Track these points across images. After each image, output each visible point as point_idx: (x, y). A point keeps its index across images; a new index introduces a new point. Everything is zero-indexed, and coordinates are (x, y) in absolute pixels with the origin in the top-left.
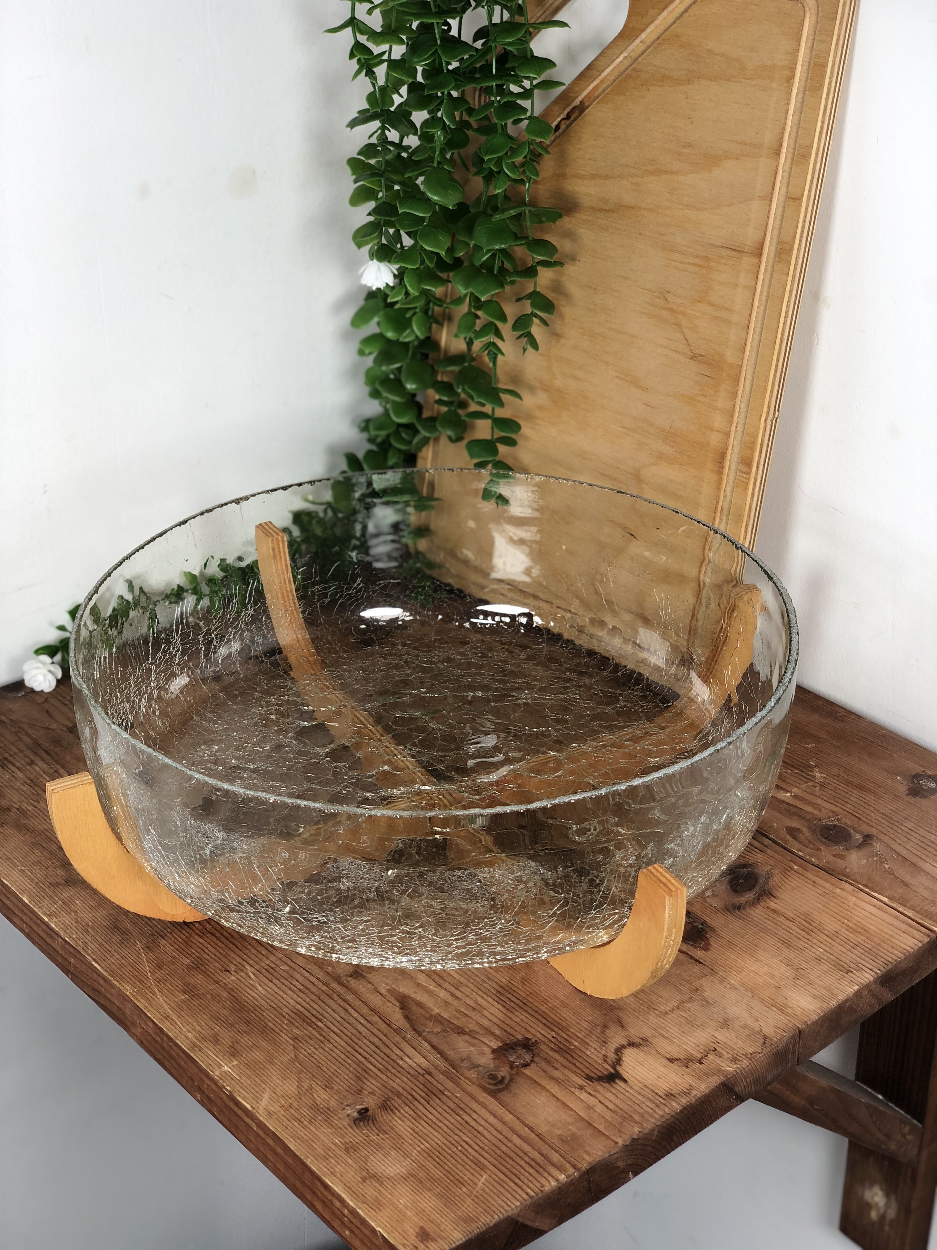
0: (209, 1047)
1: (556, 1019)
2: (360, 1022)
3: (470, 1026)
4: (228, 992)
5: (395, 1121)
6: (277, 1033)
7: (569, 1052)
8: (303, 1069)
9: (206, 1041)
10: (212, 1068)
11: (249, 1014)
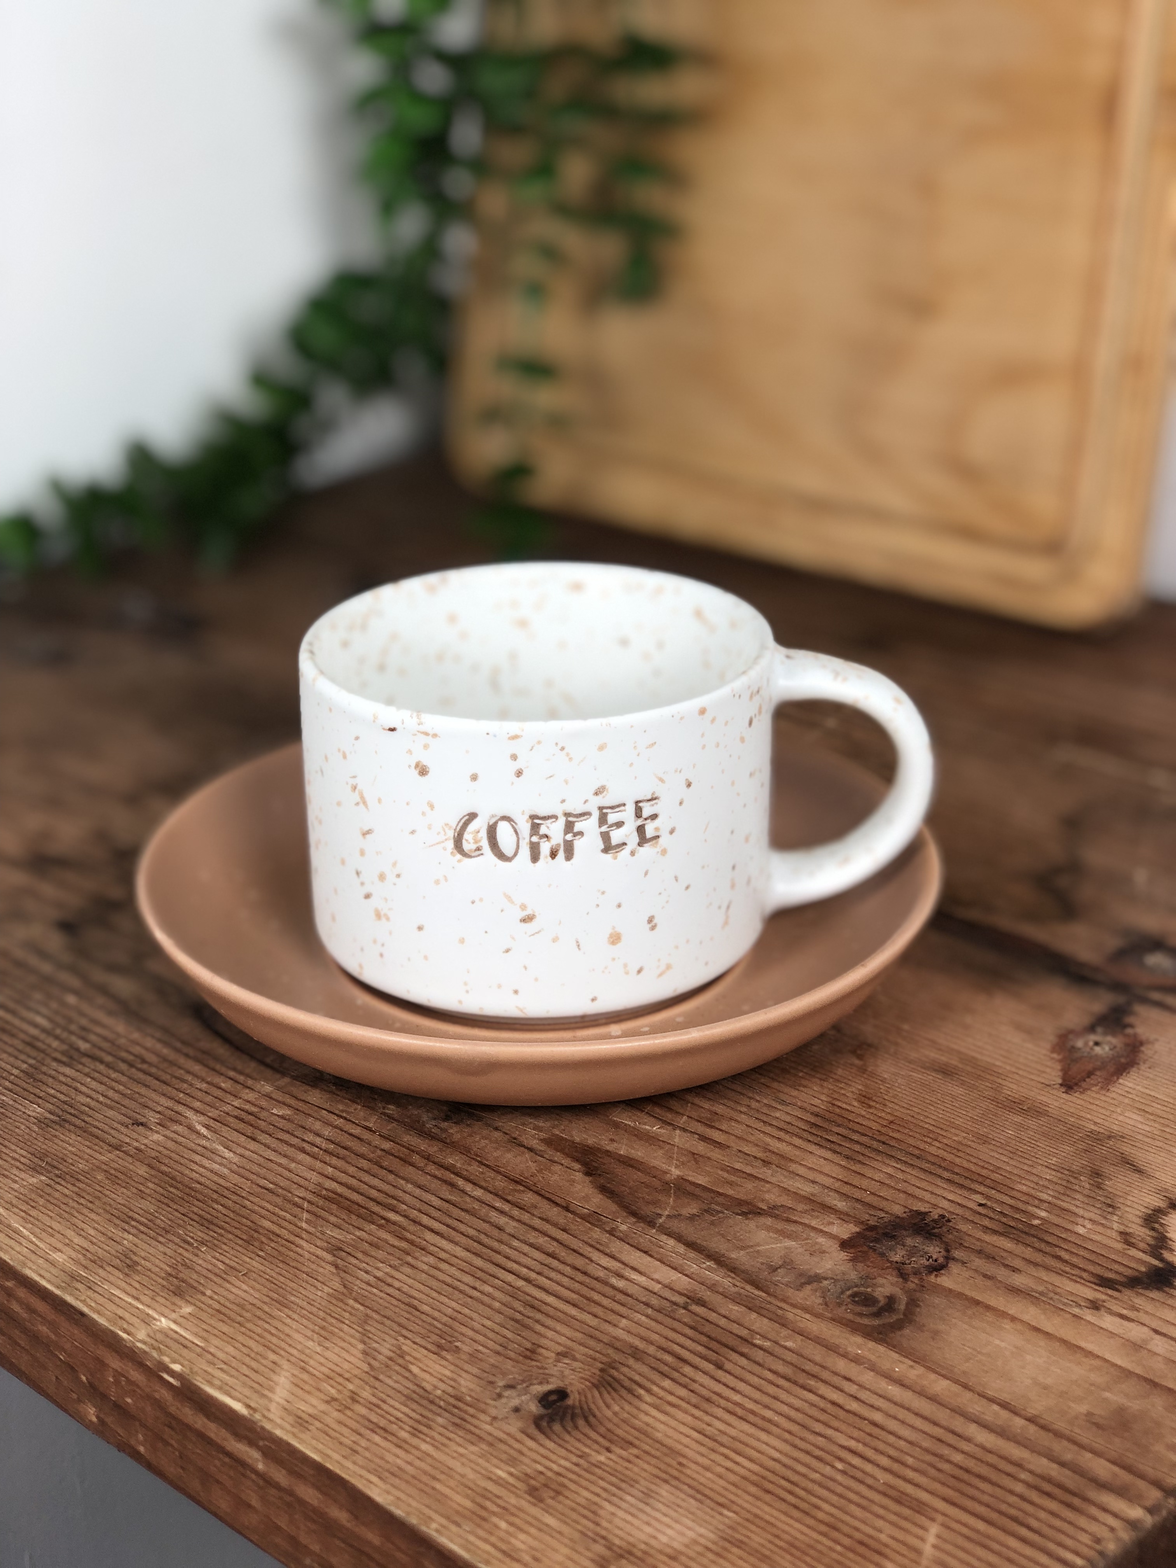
0: (111, 1278)
2: (494, 1208)
3: (767, 1196)
4: (149, 1165)
5: (647, 1414)
6: (286, 1240)
7: (1033, 1232)
8: (369, 1312)
9: (102, 1267)
10: (125, 1326)
11: (208, 1205)
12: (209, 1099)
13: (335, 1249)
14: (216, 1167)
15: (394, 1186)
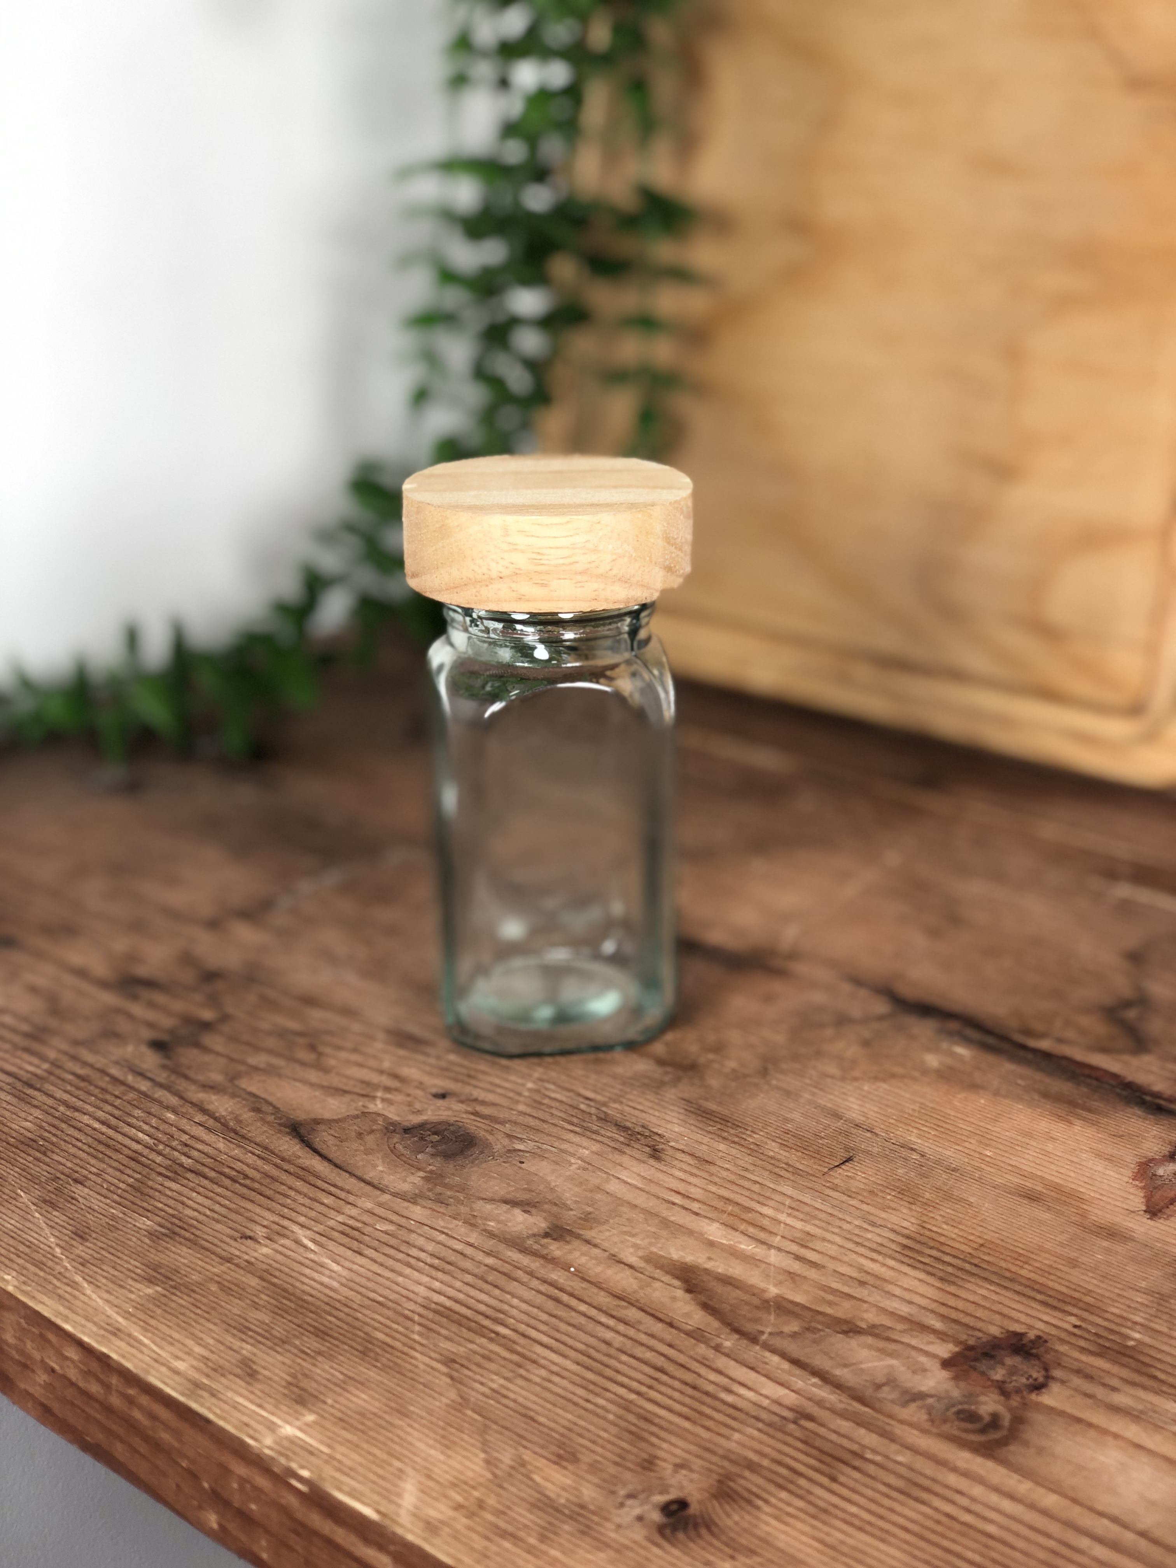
1: (1066, 1290)
2: (600, 1323)
4: (261, 1278)
5: (767, 1524)
7: (1128, 1352)
8: (487, 1422)
9: (223, 1375)
10: (252, 1432)
11: (322, 1317)
12: (313, 1214)
13: (449, 1361)
14: (326, 1280)
15: (501, 1301)
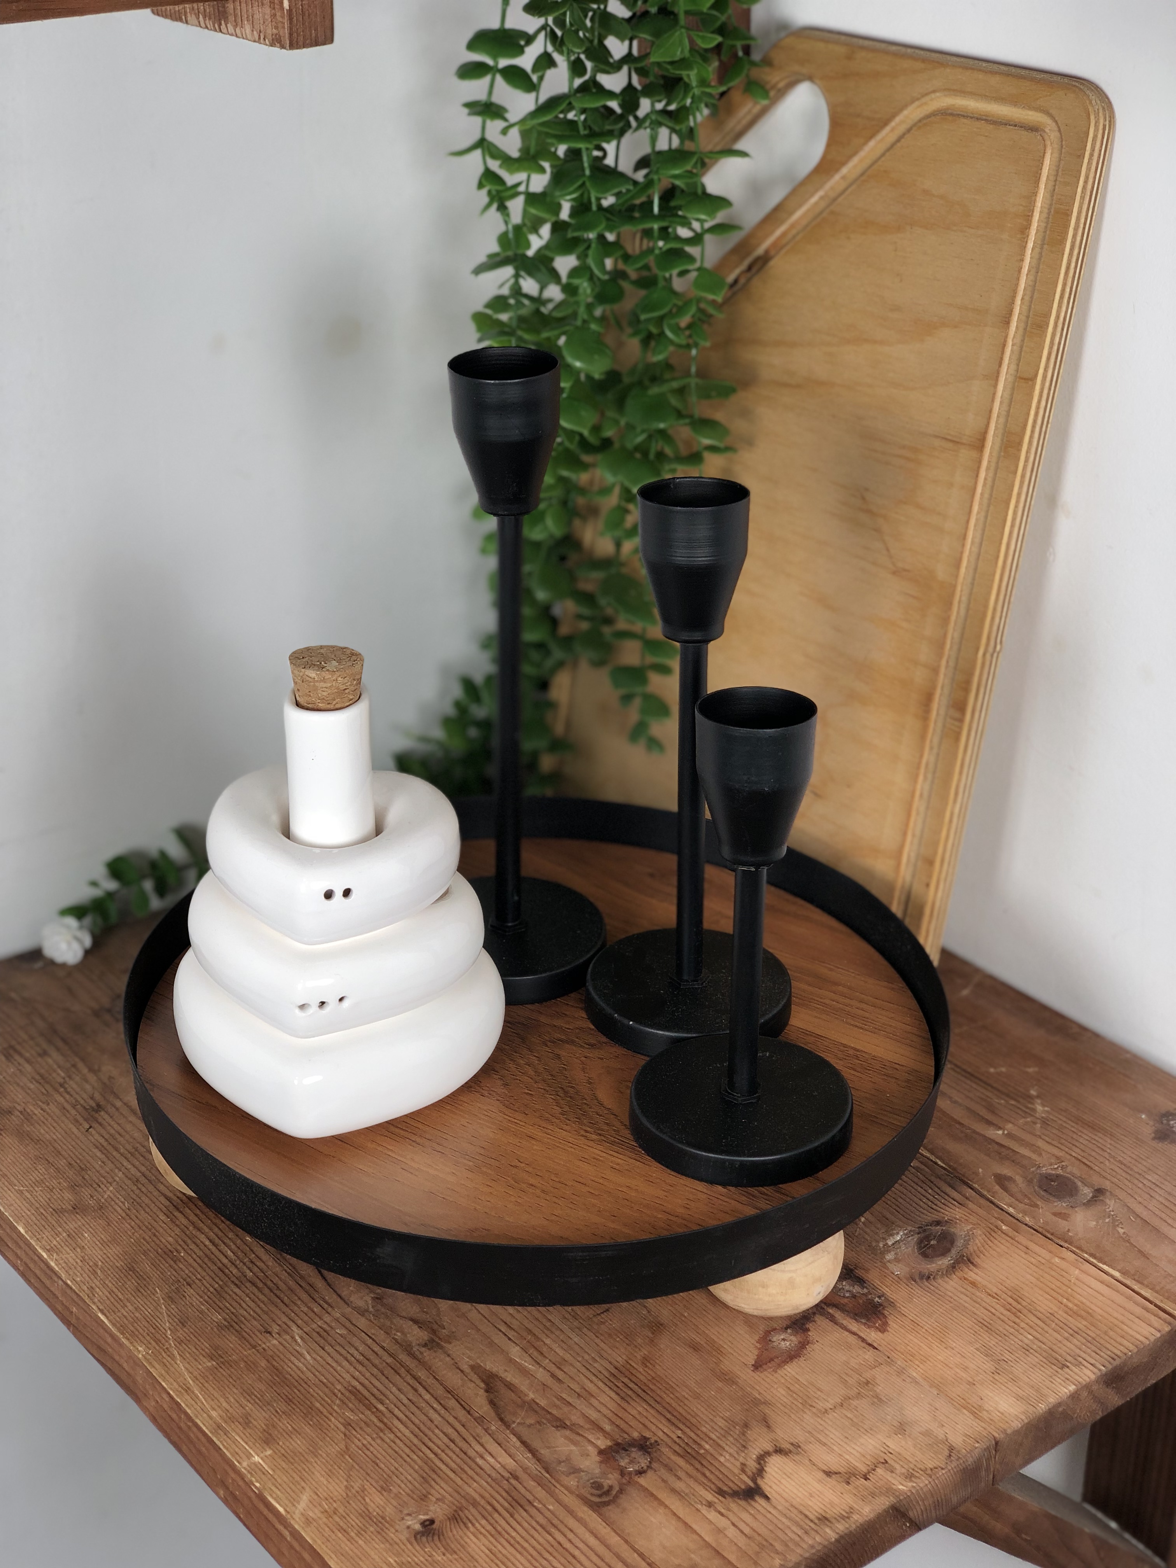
0: (238, 1431)
1: (684, 1413)
2: (432, 1407)
3: (572, 1417)
4: (268, 1361)
5: (468, 1537)
6: (325, 1416)
7: (698, 1457)
8: (355, 1464)
9: (233, 1422)
10: (238, 1458)
11: (291, 1390)
12: (306, 1318)
13: (348, 1424)
14: (301, 1365)
15: (387, 1388)
